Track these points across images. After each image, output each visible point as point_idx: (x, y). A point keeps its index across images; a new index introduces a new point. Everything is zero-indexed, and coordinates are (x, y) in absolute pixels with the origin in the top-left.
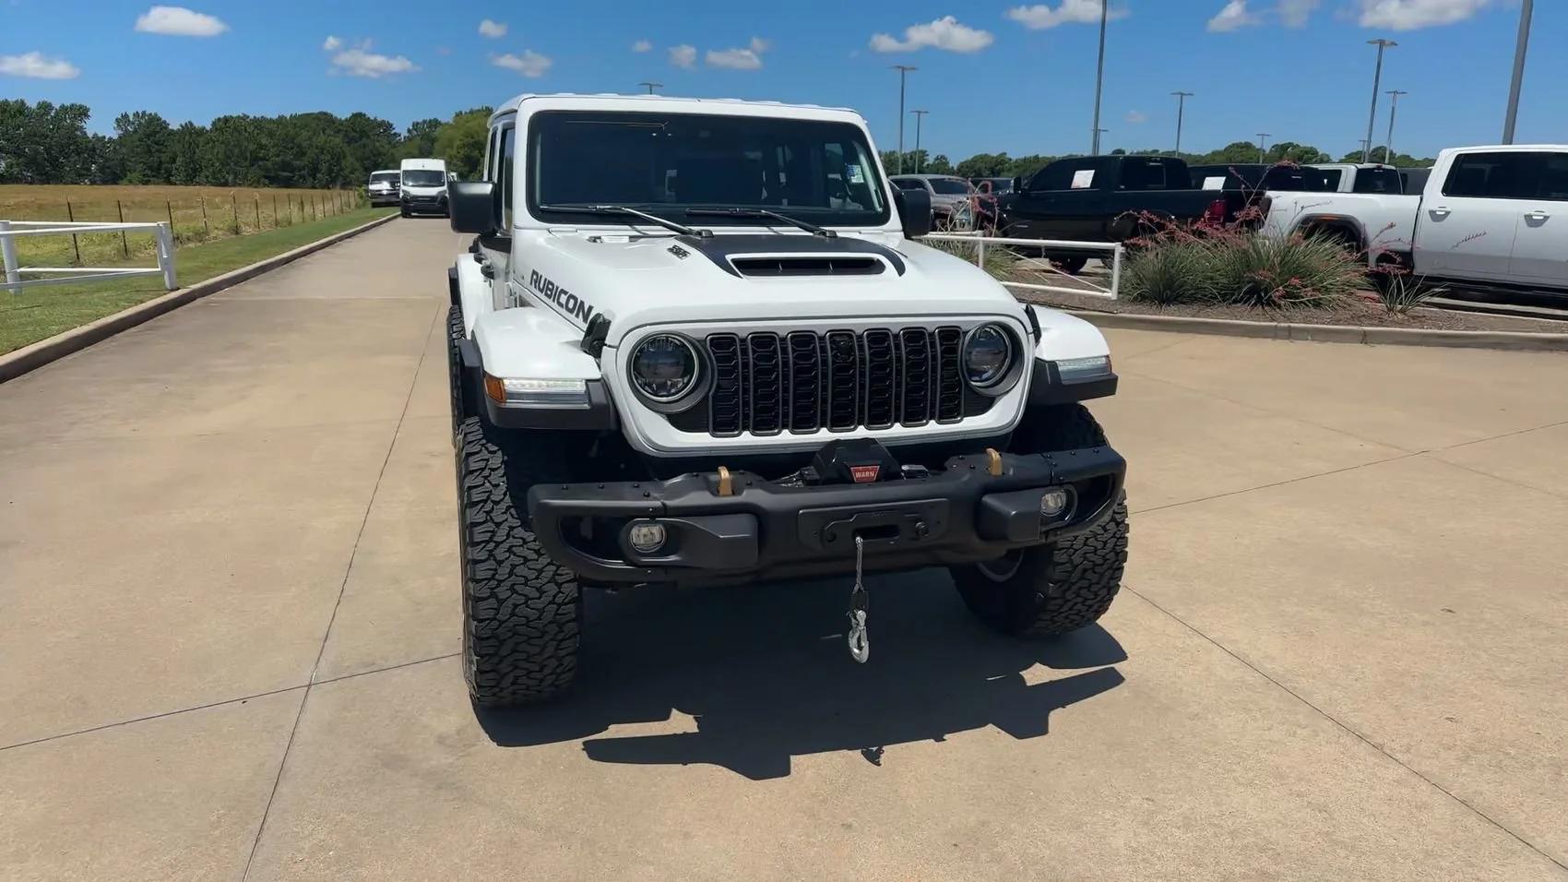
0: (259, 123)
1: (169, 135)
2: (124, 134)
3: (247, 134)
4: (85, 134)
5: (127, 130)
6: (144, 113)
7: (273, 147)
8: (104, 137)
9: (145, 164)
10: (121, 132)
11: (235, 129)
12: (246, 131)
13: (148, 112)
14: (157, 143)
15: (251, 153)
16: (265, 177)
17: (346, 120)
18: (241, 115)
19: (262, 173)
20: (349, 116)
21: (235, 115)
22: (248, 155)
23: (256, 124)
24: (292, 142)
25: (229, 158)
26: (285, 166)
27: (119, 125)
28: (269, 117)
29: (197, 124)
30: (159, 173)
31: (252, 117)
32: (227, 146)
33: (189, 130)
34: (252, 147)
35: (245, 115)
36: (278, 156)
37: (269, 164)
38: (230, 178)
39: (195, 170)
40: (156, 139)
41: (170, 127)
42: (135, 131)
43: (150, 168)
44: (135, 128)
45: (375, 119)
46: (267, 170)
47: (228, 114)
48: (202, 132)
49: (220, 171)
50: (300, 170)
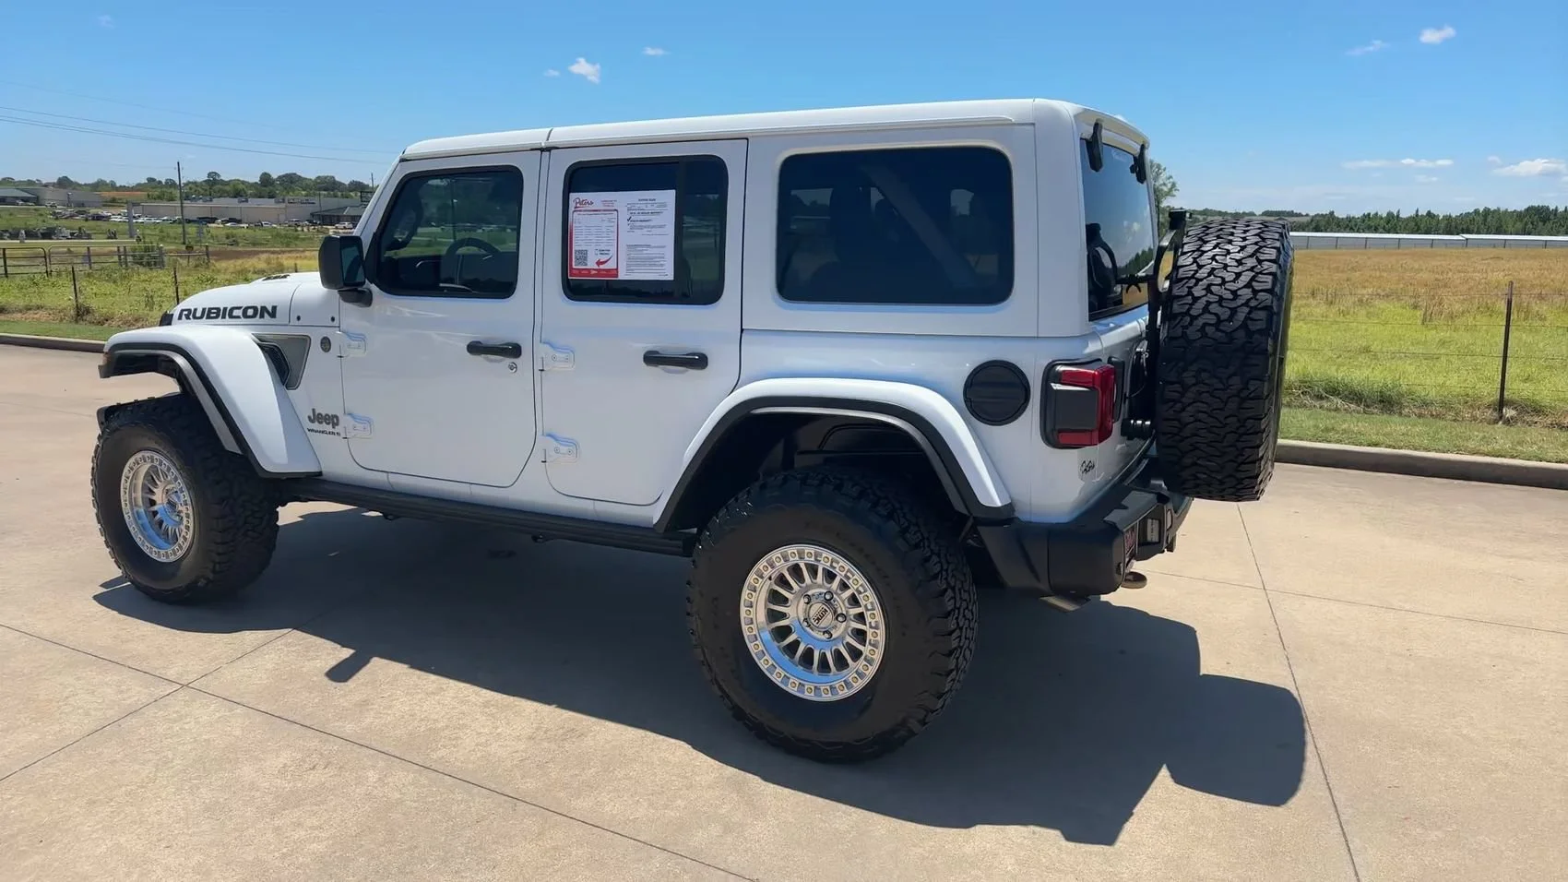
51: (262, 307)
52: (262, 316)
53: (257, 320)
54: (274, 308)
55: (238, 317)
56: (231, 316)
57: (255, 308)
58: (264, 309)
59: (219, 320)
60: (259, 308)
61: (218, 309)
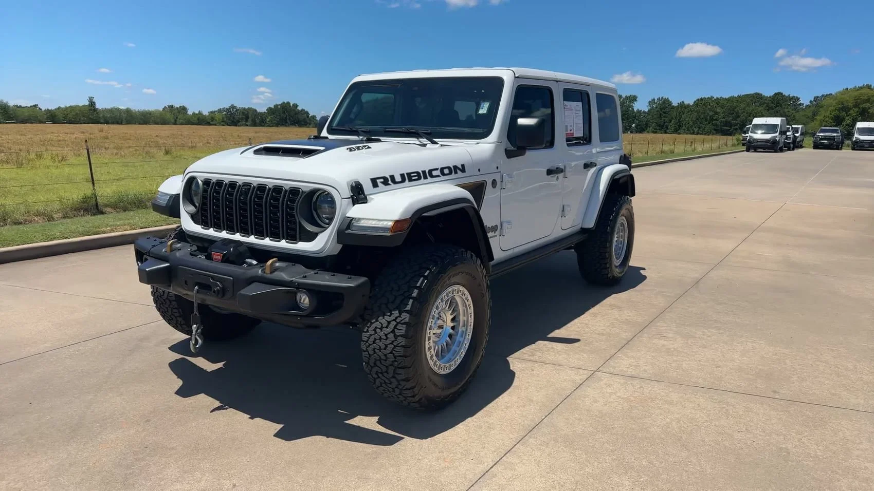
0: (718, 101)
1: (672, 108)
2: (651, 109)
3: (709, 107)
4: (633, 109)
5: (653, 107)
6: (662, 97)
7: (723, 113)
8: (641, 111)
9: (656, 123)
10: (650, 108)
11: (704, 104)
12: (710, 105)
13: (664, 97)
14: (664, 113)
15: (710, 117)
16: (715, 130)
17: (770, 97)
18: (710, 97)
19: (713, 127)
20: (772, 94)
21: (706, 97)
22: (708, 117)
23: (717, 101)
24: (733, 110)
25: (698, 119)
26: (728, 124)
27: (650, 104)
28: (724, 97)
29: (686, 103)
30: (662, 128)
31: (715, 98)
32: (698, 113)
33: (682, 105)
34: (711, 114)
35: (712, 97)
36: (724, 118)
37: (718, 123)
38: (696, 130)
39: (680, 126)
40: (665, 111)
41: (673, 105)
42: (656, 108)
43: (659, 126)
44: (657, 106)
45: (789, 95)
46: (716, 125)
47: (703, 97)
48: (688, 106)
49: (691, 127)
50: (735, 126)
51: (454, 166)
52: (456, 173)
53: (453, 176)
54: (463, 166)
55: (438, 176)
56: (432, 176)
57: (449, 168)
58: (455, 167)
59: (422, 181)
60: (452, 167)
61: (418, 173)
